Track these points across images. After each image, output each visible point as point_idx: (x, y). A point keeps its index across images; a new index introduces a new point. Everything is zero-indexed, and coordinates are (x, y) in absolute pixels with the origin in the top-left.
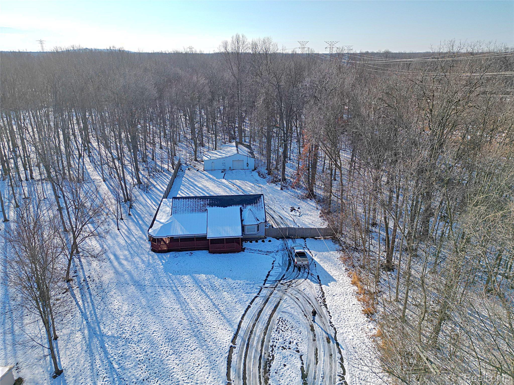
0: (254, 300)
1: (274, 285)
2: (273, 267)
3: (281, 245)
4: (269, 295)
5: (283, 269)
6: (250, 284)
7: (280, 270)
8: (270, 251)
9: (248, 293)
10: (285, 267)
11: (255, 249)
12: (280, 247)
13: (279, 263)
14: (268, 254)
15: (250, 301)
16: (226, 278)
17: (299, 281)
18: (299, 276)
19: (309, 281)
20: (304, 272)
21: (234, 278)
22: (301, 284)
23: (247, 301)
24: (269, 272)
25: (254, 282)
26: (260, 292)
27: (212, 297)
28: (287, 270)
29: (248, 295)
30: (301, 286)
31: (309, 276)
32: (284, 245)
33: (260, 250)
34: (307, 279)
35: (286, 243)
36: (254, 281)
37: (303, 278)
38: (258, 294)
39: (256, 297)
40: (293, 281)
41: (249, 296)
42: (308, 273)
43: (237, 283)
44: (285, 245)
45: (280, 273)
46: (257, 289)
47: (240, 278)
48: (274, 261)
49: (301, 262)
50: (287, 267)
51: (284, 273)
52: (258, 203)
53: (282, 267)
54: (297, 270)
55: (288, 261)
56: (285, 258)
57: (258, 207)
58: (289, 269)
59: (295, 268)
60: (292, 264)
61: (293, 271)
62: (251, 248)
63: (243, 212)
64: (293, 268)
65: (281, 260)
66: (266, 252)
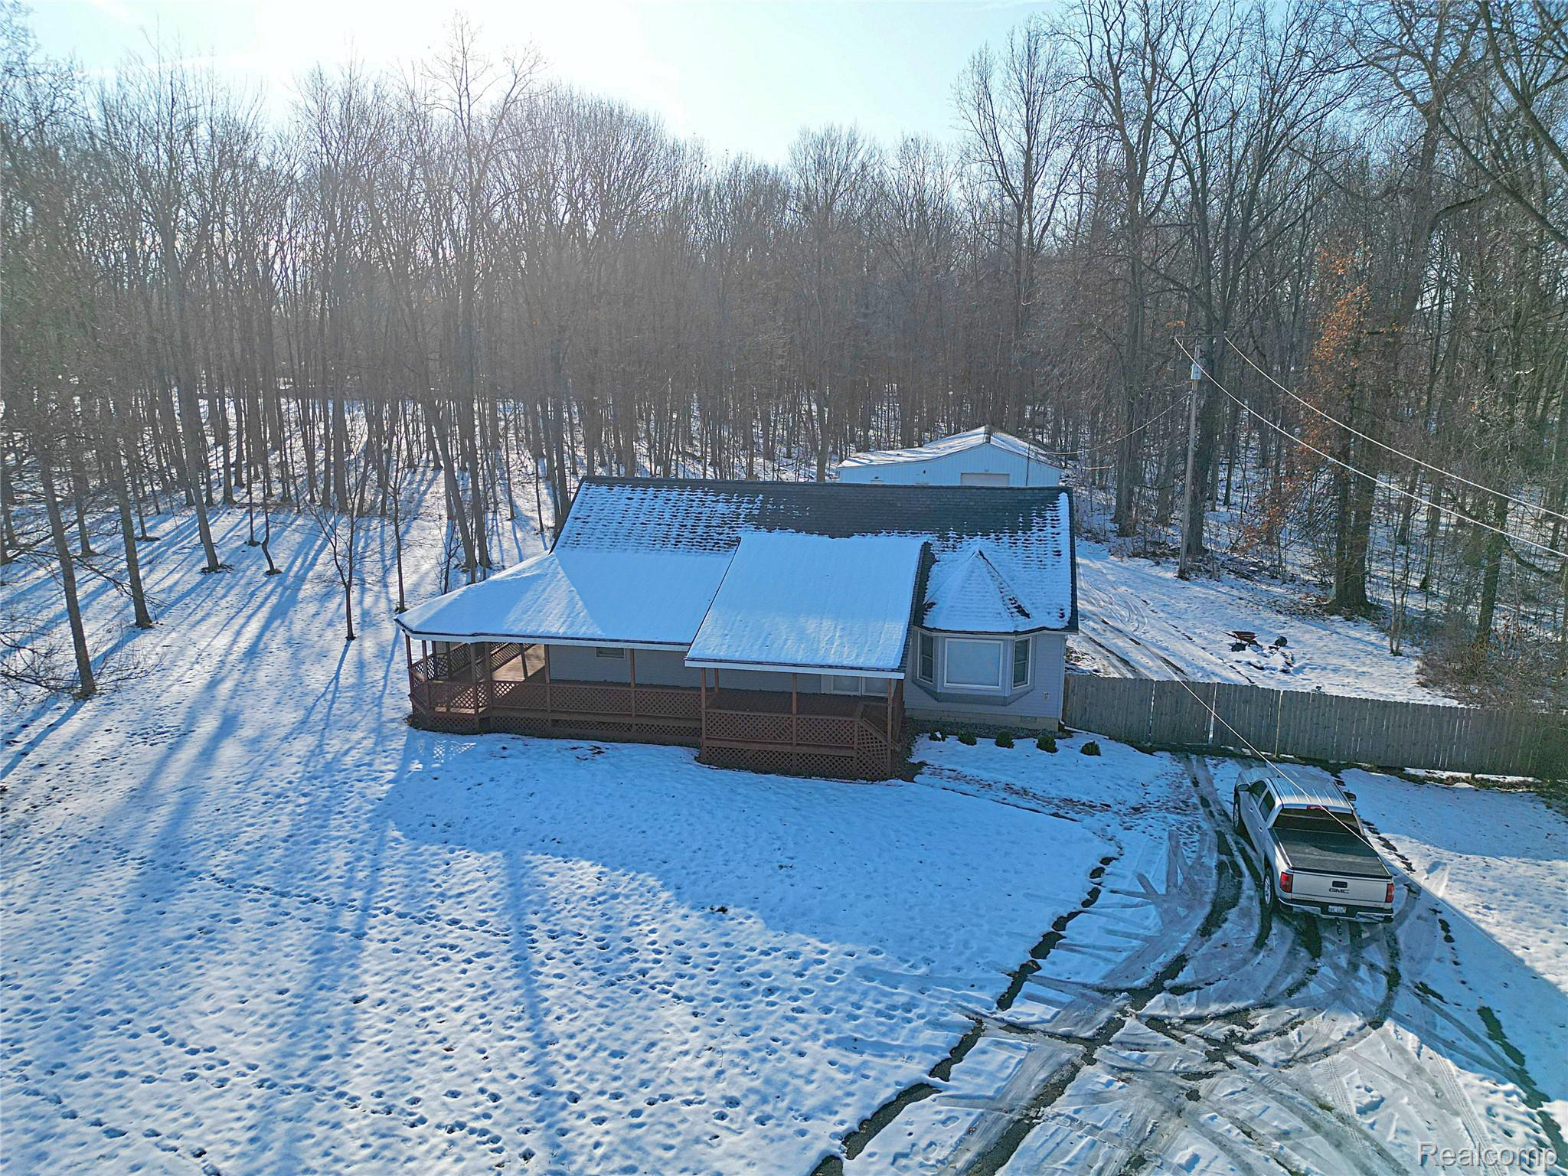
0: (886, 1113)
1: (1089, 1021)
2: (1094, 894)
3: (1163, 782)
4: (1033, 1090)
5: (1170, 920)
6: (893, 980)
7: (1151, 919)
8: (1085, 799)
9: (853, 1045)
10: (1189, 907)
11: (985, 775)
12: (1158, 791)
13: (1142, 879)
14: (1071, 815)
15: (849, 1116)
16: (731, 911)
17: (1318, 1023)
18: (1314, 989)
19: (1411, 1040)
20: (1354, 967)
21: (780, 919)
22: (1340, 1057)
23: (828, 1109)
24: (1061, 923)
25: (923, 970)
26: (959, 1052)
27: (558, 1028)
28: (1205, 932)
29: (855, 1059)
30: (1333, 1073)
31: (1404, 1000)
32: (1188, 782)
33: (1018, 785)
34: (1389, 1025)
35: (1201, 776)
36: (928, 961)
37: (1348, 1007)
38: (941, 1070)
39: (916, 1091)
40: (1262, 1020)
41: (861, 1073)
42: (1394, 978)
43: (793, 956)
44: (1196, 783)
45: (1146, 939)
46: (936, 1025)
47: (824, 927)
48: (1106, 861)
49: (1328, 881)
50: (1208, 909)
51: (1182, 945)
52: (1035, 529)
53: (1165, 906)
54: (1289, 942)
55: (1215, 872)
56: (1194, 855)
57: (1033, 548)
58: (1225, 926)
59: (1276, 927)
60: (1251, 898)
61: (1252, 940)
62: (959, 768)
63: (935, 568)
64: (1257, 926)
65: (1165, 860)
66: (1056, 801)
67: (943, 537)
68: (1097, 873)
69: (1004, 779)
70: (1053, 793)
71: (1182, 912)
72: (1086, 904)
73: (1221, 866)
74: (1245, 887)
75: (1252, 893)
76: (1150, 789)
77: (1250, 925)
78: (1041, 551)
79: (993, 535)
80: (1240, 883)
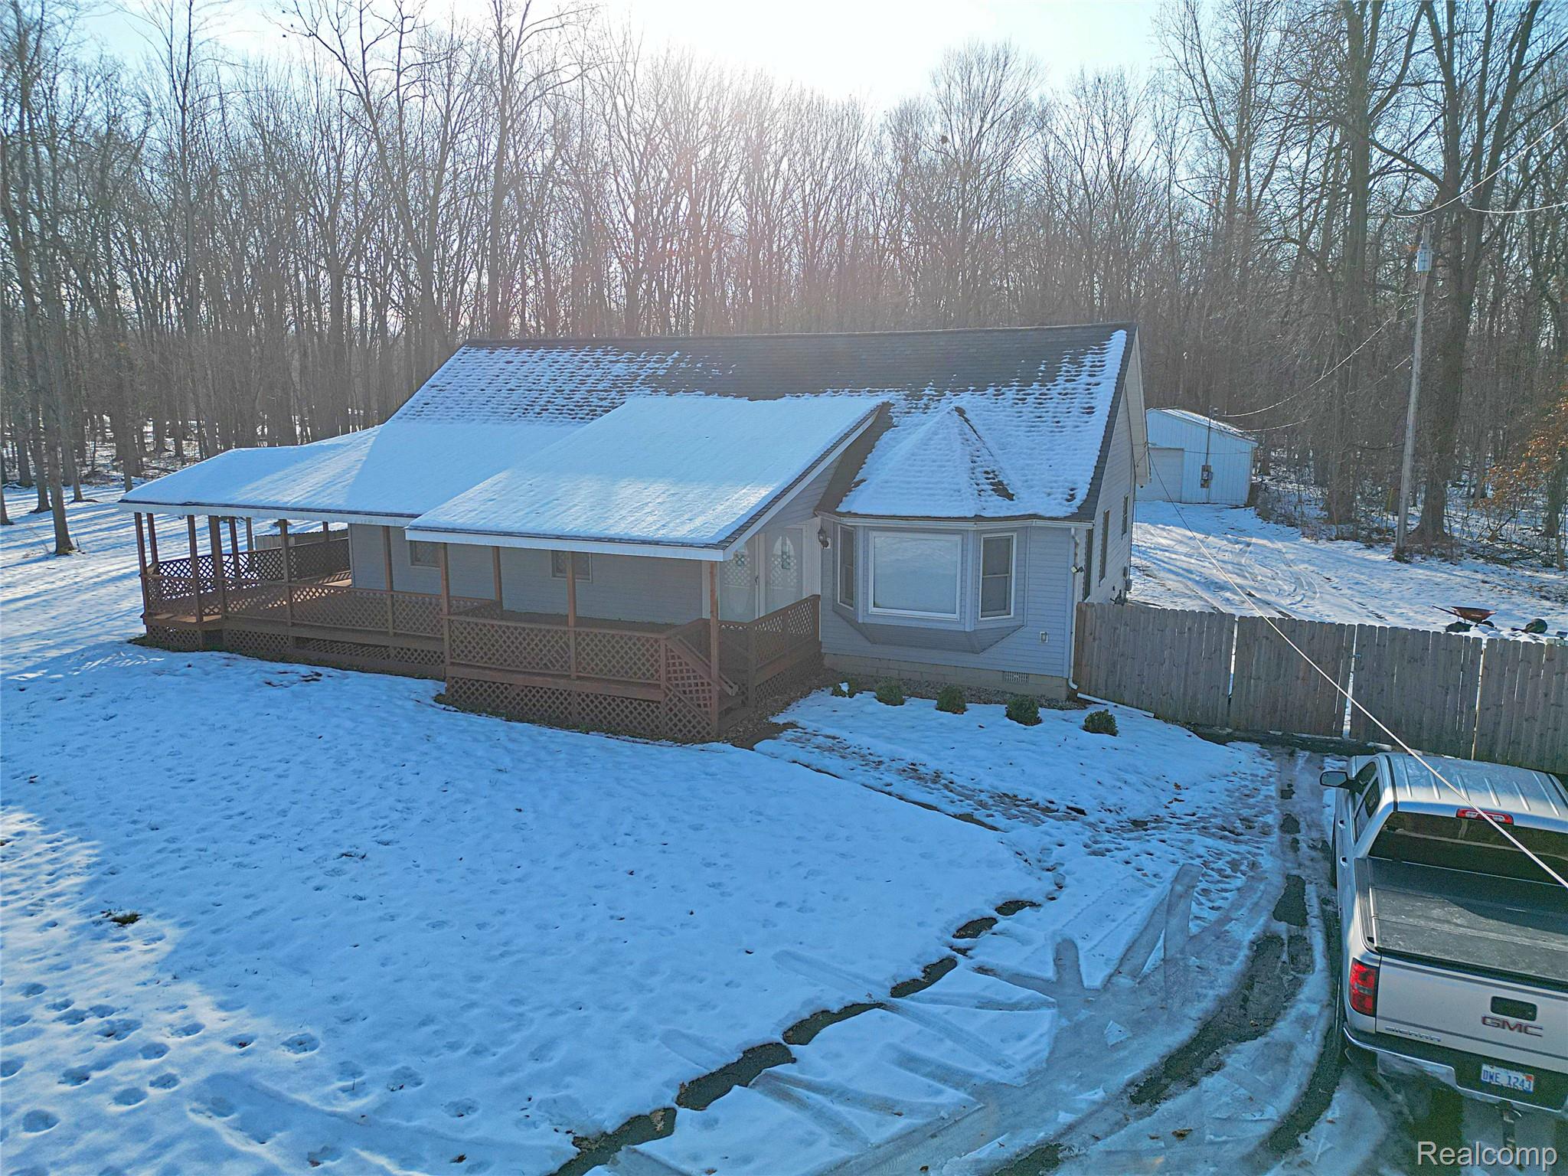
5: (1074, 1051)
7: (1027, 1042)
8: (1040, 797)
10: (1140, 1024)
11: (882, 748)
12: (1202, 798)
13: (1064, 949)
14: (997, 819)
28: (1148, 1091)
32: (1271, 790)
33: (931, 766)
44: (1287, 793)
45: (984, 1090)
48: (1012, 906)
49: (1481, 993)
50: (1184, 1033)
51: (1065, 1118)
52: (1060, 380)
53: (1084, 1014)
54: (1363, 1149)
55: (1244, 953)
56: (1213, 916)
57: (1050, 405)
58: (1207, 1082)
59: (1344, 1100)
60: (1305, 1022)
61: (1264, 1129)
62: (843, 734)
63: (887, 436)
64: (1290, 1094)
65: (1138, 919)
66: (983, 797)
67: (915, 395)
68: (974, 928)
69: (910, 755)
70: (987, 782)
71: (1115, 1032)
72: (902, 989)
73: (1265, 945)
74: (1305, 992)
75: (1314, 1009)
76: (1185, 795)
77: (1275, 1090)
78: (1063, 408)
79: (991, 390)
80: (1297, 983)
